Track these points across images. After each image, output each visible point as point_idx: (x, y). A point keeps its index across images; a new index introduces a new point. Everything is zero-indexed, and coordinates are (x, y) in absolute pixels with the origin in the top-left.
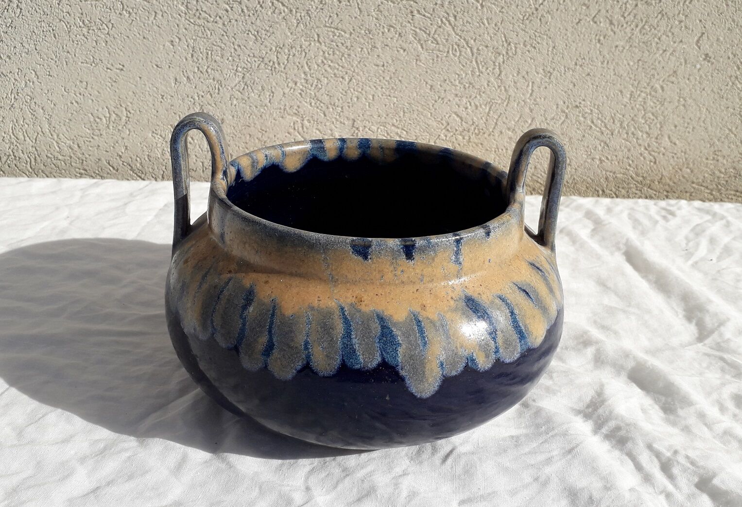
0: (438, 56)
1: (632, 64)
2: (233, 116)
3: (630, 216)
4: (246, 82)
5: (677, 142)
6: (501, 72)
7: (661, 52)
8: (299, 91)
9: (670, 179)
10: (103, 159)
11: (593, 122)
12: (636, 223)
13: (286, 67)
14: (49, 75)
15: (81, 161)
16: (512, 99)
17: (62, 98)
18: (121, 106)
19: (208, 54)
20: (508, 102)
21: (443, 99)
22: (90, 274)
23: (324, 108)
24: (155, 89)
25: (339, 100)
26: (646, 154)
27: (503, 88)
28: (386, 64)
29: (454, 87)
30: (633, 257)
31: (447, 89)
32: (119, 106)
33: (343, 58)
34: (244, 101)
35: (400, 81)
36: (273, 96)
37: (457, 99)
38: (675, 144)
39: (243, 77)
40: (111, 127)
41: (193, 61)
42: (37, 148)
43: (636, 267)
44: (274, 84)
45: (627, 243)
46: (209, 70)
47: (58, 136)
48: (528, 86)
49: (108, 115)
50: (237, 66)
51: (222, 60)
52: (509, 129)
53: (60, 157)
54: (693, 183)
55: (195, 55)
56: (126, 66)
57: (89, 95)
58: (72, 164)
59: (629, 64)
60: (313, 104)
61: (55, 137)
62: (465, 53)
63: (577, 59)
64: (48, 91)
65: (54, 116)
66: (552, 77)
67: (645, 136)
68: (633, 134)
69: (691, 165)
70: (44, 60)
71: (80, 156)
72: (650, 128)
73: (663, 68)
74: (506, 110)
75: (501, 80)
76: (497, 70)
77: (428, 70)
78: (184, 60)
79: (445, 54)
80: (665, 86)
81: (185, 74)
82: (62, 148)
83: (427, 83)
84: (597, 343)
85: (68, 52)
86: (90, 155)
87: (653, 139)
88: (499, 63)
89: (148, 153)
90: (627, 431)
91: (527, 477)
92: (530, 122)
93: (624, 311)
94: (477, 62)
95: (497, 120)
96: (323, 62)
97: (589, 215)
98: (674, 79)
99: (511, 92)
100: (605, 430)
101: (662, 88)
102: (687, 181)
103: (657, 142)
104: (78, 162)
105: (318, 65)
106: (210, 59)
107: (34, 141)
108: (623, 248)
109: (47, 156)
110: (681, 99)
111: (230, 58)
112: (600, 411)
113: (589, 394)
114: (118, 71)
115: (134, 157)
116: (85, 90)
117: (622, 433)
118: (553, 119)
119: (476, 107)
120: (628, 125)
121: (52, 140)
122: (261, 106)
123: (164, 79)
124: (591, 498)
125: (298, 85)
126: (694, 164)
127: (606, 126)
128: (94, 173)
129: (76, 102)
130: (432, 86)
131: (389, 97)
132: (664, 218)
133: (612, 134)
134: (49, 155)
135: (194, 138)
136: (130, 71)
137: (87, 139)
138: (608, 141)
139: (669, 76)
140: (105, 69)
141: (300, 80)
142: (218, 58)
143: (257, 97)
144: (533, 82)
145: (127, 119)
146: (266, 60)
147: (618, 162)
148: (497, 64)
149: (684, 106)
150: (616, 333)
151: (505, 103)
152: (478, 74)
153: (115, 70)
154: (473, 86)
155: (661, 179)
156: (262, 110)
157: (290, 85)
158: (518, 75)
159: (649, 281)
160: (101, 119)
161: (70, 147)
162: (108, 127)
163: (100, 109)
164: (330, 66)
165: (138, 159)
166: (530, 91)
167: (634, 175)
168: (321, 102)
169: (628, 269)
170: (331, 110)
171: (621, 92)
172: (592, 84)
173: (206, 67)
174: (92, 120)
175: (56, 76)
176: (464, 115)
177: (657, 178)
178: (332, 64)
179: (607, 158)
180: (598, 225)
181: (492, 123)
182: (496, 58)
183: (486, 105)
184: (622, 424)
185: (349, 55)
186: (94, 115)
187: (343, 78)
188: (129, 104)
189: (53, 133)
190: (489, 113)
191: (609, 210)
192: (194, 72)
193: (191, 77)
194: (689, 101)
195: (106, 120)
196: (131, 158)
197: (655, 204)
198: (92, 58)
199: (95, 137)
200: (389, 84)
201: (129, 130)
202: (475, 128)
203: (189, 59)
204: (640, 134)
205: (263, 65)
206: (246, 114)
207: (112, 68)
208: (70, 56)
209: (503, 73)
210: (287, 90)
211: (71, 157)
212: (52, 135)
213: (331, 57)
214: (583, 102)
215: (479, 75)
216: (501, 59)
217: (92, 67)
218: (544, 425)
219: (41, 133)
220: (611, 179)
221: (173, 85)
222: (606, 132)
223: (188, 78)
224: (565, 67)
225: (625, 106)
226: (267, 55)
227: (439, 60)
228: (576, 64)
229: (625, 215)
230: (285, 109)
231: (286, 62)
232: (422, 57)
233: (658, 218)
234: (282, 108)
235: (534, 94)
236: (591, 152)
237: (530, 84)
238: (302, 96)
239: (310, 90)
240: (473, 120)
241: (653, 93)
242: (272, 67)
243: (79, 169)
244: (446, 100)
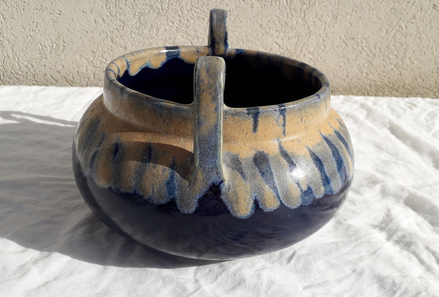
0: (265, 5)
1: (387, 10)
2: (132, 45)
3: (389, 107)
4: (141, 22)
5: (414, 61)
6: (305, 16)
7: (406, 3)
8: (175, 28)
9: (410, 85)
10: (48, 74)
11: (362, 48)
12: (393, 111)
13: (167, 13)
14: (12, 18)
15: (34, 76)
16: (312, 33)
17: (20, 34)
18: (60, 38)
19: (116, 3)
20: (310, 36)
21: (268, 33)
22: (40, 143)
23: (191, 39)
24: (82, 27)
25: (201, 34)
26: (395, 69)
27: (306, 26)
28: (231, 10)
29: (275, 25)
30: (394, 130)
31: (270, 27)
32: (58, 39)
33: (204, 6)
34: (139, 35)
35: (241, 21)
36: (158, 32)
37: (277, 33)
38: (413, 63)
39: (139, 19)
40: (53, 53)
41: (107, 8)
42: (4, 67)
43: (398, 137)
44: (159, 23)
45: (390, 122)
46: (117, 15)
47: (18, 59)
48: (322, 24)
49: (51, 45)
50: (135, 12)
51: (125, 8)
52: (309, 53)
53: (20, 73)
54: (423, 88)
55: (108, 4)
56: (63, 12)
57: (39, 32)
58: (28, 77)
59: (385, 11)
60: (184, 37)
61: (16, 59)
62: (283, 3)
63: (353, 8)
64: (11, 28)
65: (15, 45)
66: (337, 19)
67: (395, 57)
68: (387, 56)
69: (423, 77)
70: (8, 8)
71: (33, 72)
72: (398, 53)
73: (407, 13)
74: (308, 41)
75: (305, 21)
76: (303, 15)
77: (259, 14)
78: (101, 8)
79: (270, 4)
80: (408, 25)
81: (101, 16)
82: (21, 67)
83: (258, 23)
84: (382, 181)
85: (24, 2)
86: (39, 72)
87: (400, 60)
88: (304, 10)
89: (77, 70)
90: (410, 238)
91: (348, 270)
92: (323, 48)
93: (395, 163)
94: (290, 9)
95: (302, 47)
96: (191, 9)
97: (363, 106)
98: (413, 21)
99: (312, 29)
100: (395, 238)
101: (406, 26)
102: (420, 86)
103: (402, 62)
104: (32, 76)
105: (188, 11)
106: (117, 7)
107: (3, 62)
108: (388, 126)
109: (11, 72)
110: (418, 34)
111: (131, 6)
112: (391, 225)
113: (381, 216)
114: (58, 15)
115: (68, 73)
116: (36, 28)
117: (407, 239)
118: (337, 46)
119: (289, 38)
120: (384, 51)
121: (14, 62)
122: (151, 38)
123: (88, 21)
124: (394, 282)
125: (175, 23)
126: (424, 75)
127: (370, 51)
128: (42, 83)
129: (30, 36)
130: (261, 25)
131: (233, 32)
132: (410, 108)
133: (374, 56)
134: (13, 72)
135: (107, 59)
136: (65, 15)
137: (37, 61)
138: (371, 61)
139: (411, 19)
140: (49, 14)
141: (176, 20)
142: (123, 6)
143: (148, 32)
144: (325, 23)
145: (64, 47)
146: (154, 7)
147: (378, 75)
148: (303, 10)
149: (419, 38)
150: (392, 176)
151: (308, 36)
152: (290, 16)
153: (55, 14)
154: (288, 25)
155: (404, 85)
156: (151, 41)
157: (169, 24)
158: (316, 17)
159: (407, 145)
160: (46, 47)
161: (26, 66)
162: (51, 53)
163: (46, 41)
164: (195, 11)
165: (71, 74)
166: (323, 28)
167: (387, 83)
168: (189, 35)
169: (393, 138)
170: (196, 40)
171: (380, 29)
172: (363, 24)
173: (115, 13)
174: (41, 48)
175: (16, 18)
176: (281, 43)
177: (401, 85)
178: (197, 10)
179: (371, 72)
180: (369, 112)
181: (299, 49)
182: (302, 6)
183: (295, 37)
184: (406, 234)
185: (208, 4)
186: (42, 45)
187: (204, 19)
188: (65, 37)
189: (15, 57)
190: (297, 42)
191: (375, 103)
192: (107, 16)
193: (105, 19)
194: (423, 35)
195: (50, 48)
196: (66, 73)
197: (403, 100)
198: (40, 6)
199: (43, 60)
200: (234, 23)
201: (65, 55)
202: (288, 53)
203: (104, 7)
204: (391, 56)
205: (152, 11)
206: (141, 44)
207: (53, 13)
208: (26, 5)
209: (307, 17)
210: (167, 28)
211: (27, 73)
212: (14, 58)
213: (196, 5)
214: (357, 36)
215: (291, 18)
216: (305, 7)
217: (40, 13)
218: (354, 236)
219: (7, 57)
220: (373, 85)
221: (93, 24)
222: (371, 55)
223: (103, 20)
224: (345, 12)
225: (383, 38)
226: (155, 4)
227: (266, 7)
228: (353, 11)
229: (385, 106)
230: (166, 40)
231: (167, 9)
232: (255, 5)
233: (406, 108)
234: (164, 39)
235: (326, 30)
236: (361, 68)
237: (324, 24)
238: (177, 31)
239: (182, 27)
240: (287, 47)
241: (400, 30)
242: (157, 12)
243: (33, 81)
244: (270, 34)
